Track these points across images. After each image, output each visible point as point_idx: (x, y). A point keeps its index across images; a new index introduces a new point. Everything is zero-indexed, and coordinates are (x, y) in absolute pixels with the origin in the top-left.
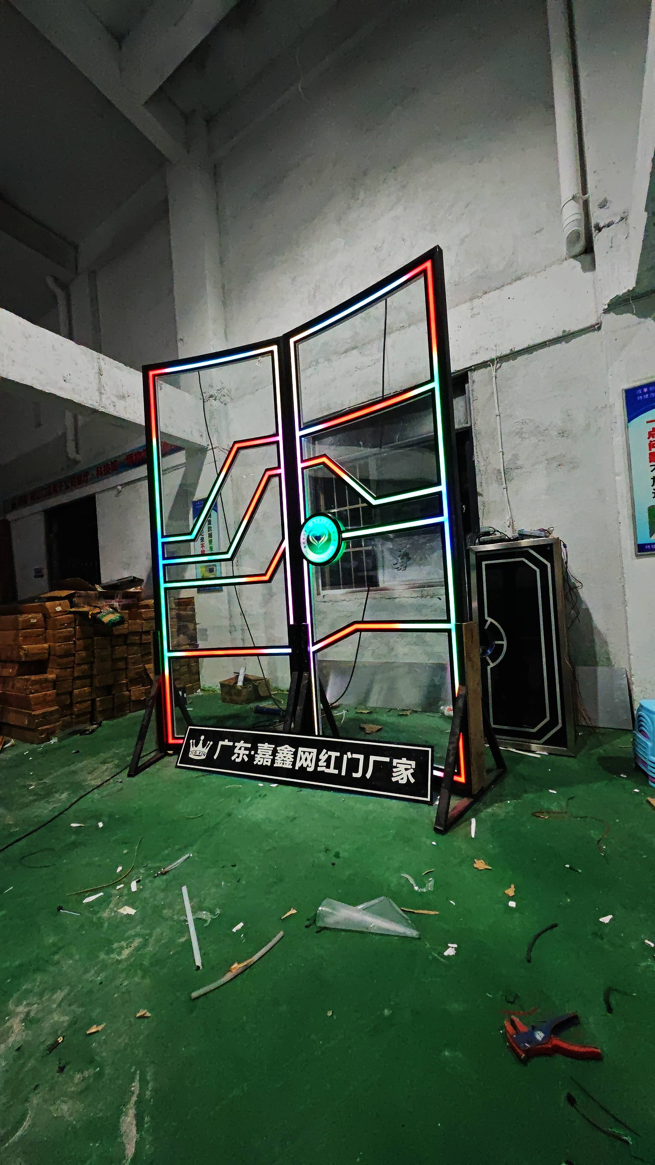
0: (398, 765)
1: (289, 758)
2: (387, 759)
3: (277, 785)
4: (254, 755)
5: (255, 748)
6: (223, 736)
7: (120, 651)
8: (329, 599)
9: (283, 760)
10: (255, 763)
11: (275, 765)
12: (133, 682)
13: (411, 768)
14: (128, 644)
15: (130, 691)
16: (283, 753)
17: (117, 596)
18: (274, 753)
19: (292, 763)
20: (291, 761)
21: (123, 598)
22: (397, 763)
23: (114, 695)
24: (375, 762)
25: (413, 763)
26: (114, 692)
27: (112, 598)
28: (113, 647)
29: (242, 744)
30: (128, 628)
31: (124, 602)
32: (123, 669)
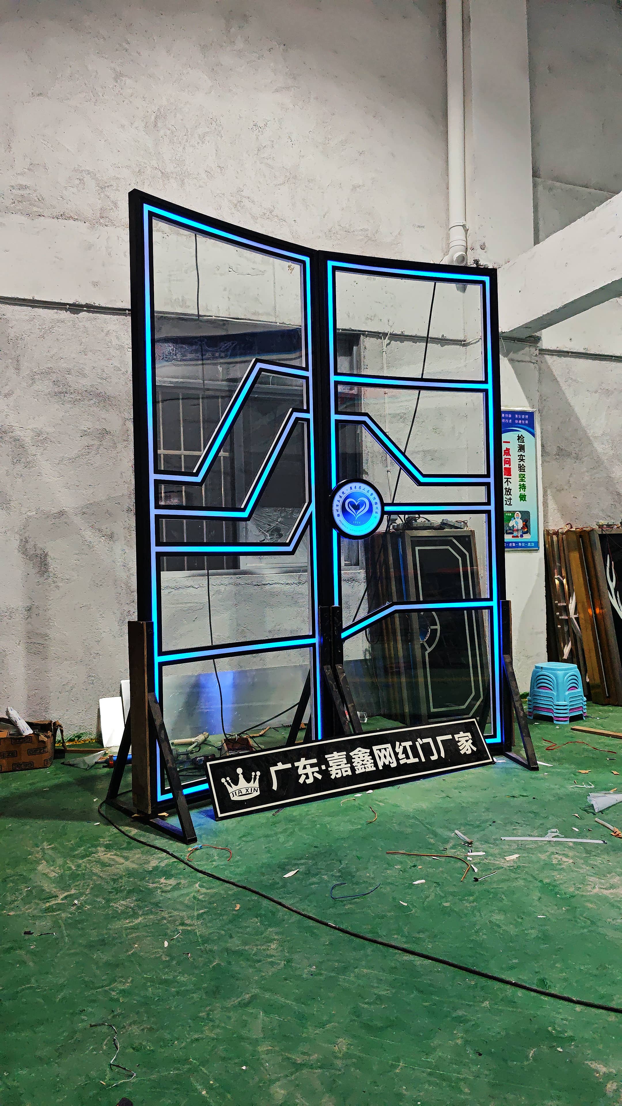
4: (327, 770)
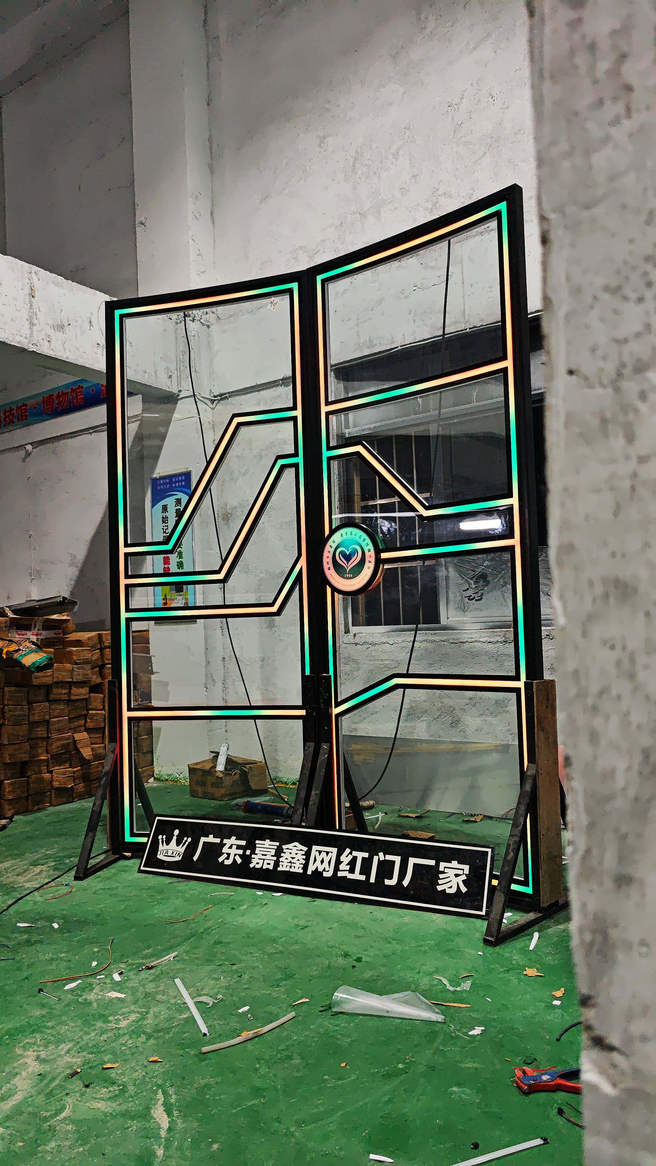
0: (446, 870)
1: (298, 860)
2: (432, 863)
3: (282, 894)
5: (252, 846)
6: (206, 830)
7: (40, 710)
8: (363, 640)
9: (290, 862)
10: (251, 866)
11: (279, 869)
12: (57, 759)
13: (463, 874)
14: (51, 701)
15: (51, 772)
16: (291, 853)
17: (35, 627)
18: (279, 852)
19: (302, 866)
20: (302, 864)
21: (43, 630)
22: (445, 867)
23: (29, 777)
24: (415, 865)
25: (466, 868)
26: (29, 773)
27: (28, 628)
28: (30, 703)
29: (233, 840)
30: (52, 675)
31: (45, 634)
32: (43, 739)
